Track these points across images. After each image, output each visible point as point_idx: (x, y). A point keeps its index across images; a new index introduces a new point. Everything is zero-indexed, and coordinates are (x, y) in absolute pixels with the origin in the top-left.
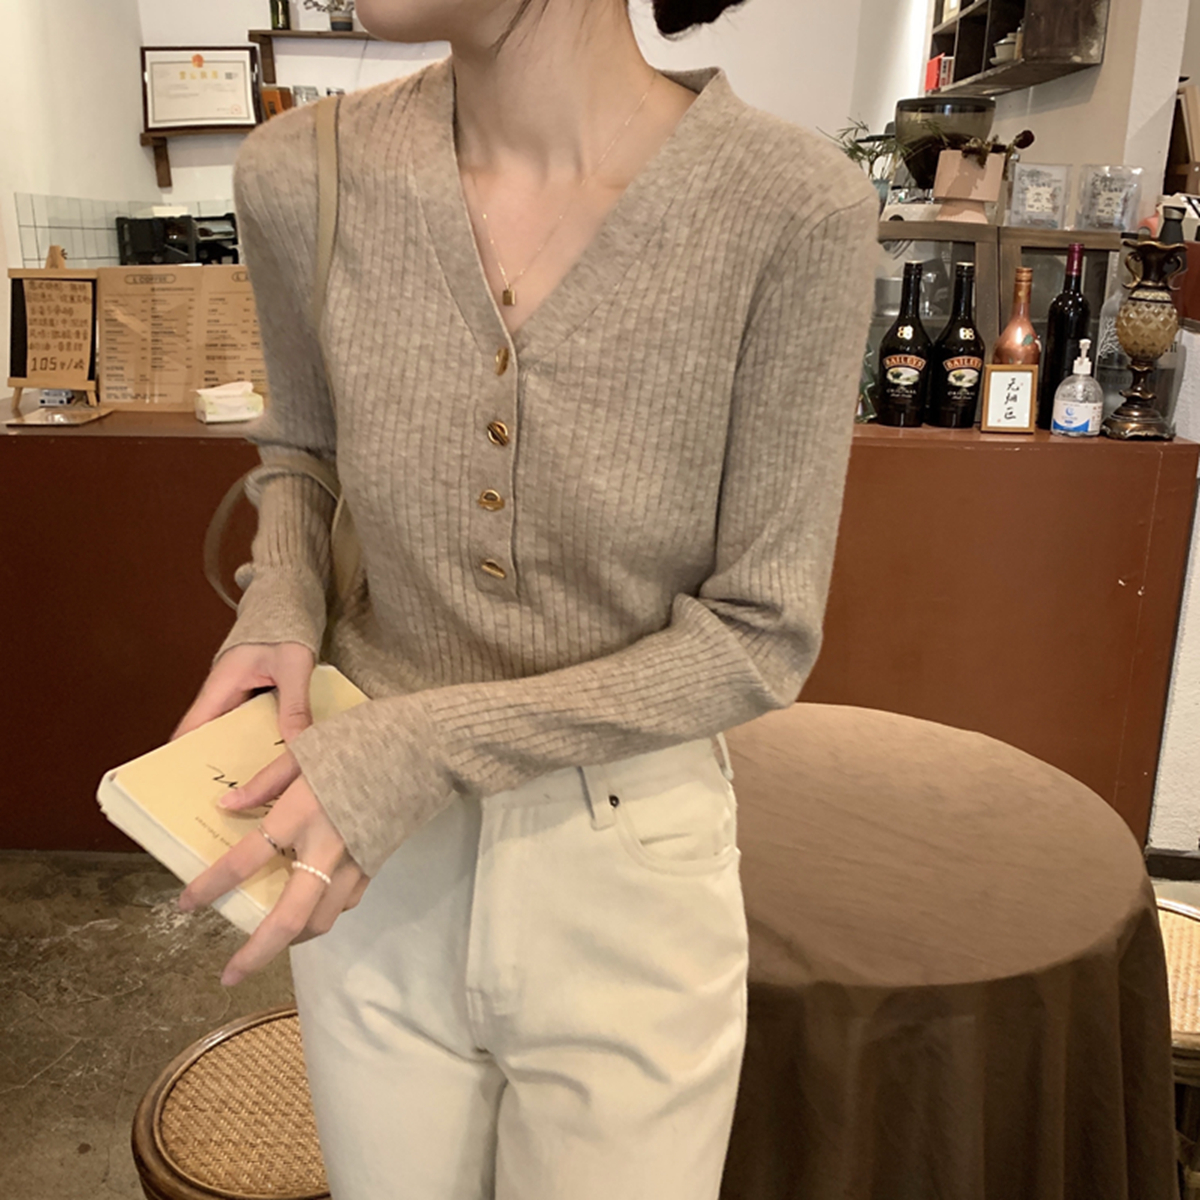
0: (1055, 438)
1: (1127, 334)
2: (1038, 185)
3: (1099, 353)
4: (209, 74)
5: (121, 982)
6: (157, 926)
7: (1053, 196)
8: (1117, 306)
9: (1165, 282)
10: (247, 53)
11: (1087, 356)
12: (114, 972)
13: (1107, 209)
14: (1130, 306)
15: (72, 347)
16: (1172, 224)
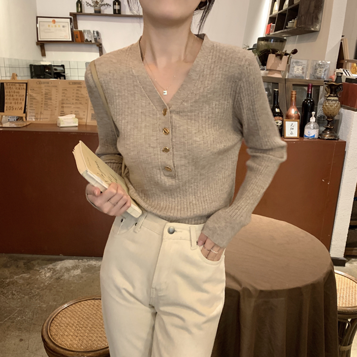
0: (305, 139)
1: (326, 110)
2: (298, 66)
3: (317, 116)
4: (57, 26)
5: (31, 292)
6: (41, 276)
7: (303, 69)
8: (323, 102)
9: (337, 94)
10: (69, 20)
11: (314, 116)
12: (29, 290)
13: (320, 73)
14: (327, 102)
15: (19, 103)
16: (339, 77)
